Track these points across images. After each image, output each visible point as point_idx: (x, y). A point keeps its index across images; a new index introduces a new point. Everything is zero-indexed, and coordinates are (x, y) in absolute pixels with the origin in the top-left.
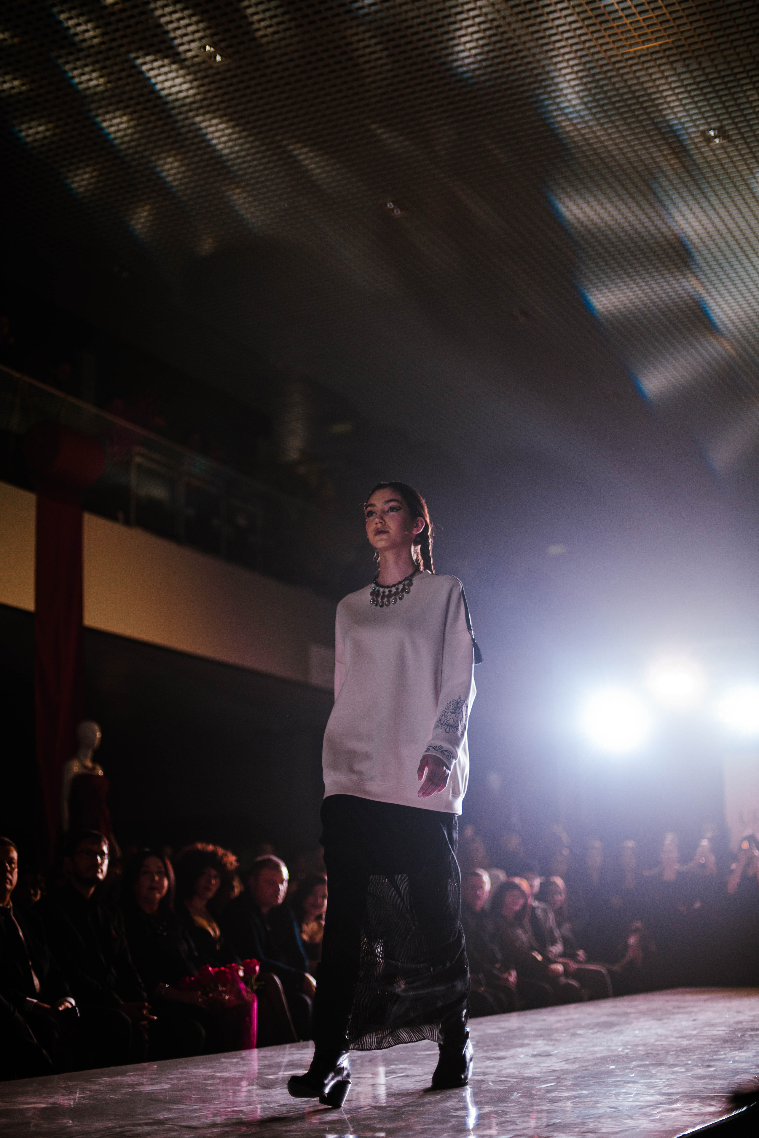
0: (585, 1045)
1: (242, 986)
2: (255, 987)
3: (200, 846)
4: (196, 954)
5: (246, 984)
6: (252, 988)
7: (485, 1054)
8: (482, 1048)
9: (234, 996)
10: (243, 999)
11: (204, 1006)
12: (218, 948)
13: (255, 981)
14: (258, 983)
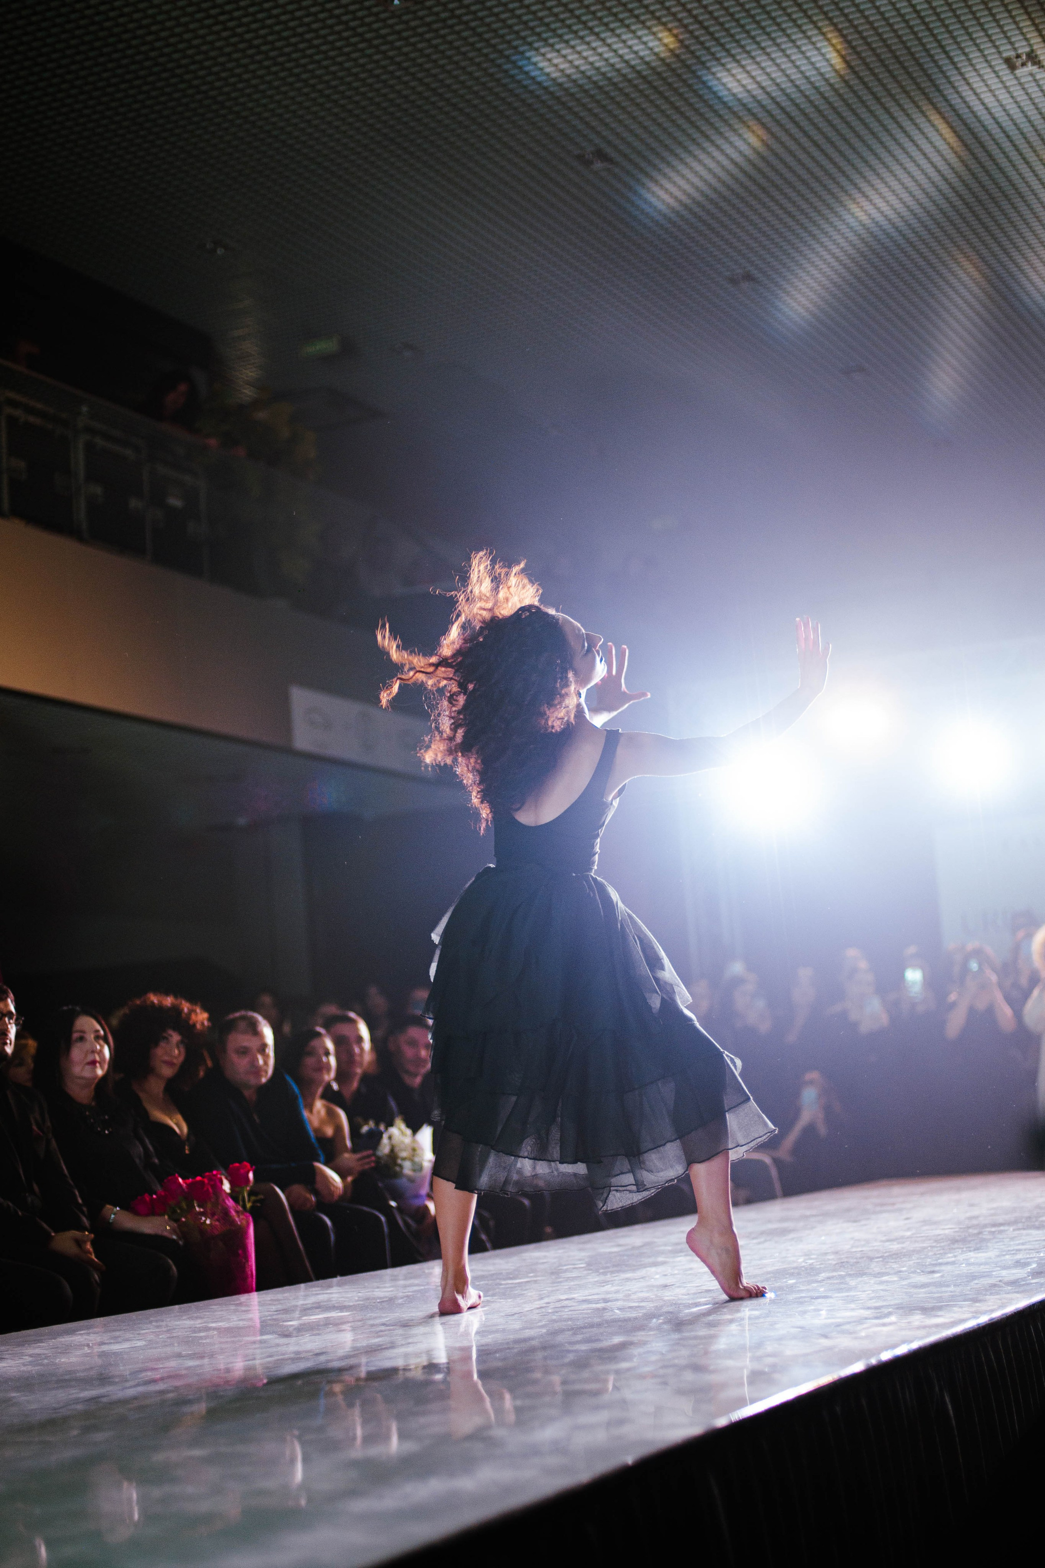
1: (230, 1203)
2: (249, 1205)
3: (154, 999)
4: (156, 1161)
5: (235, 1200)
6: (244, 1206)
7: (602, 1278)
8: (597, 1271)
9: (218, 1220)
10: (233, 1222)
11: (174, 1237)
12: (187, 1152)
13: (250, 1194)
14: (253, 1198)
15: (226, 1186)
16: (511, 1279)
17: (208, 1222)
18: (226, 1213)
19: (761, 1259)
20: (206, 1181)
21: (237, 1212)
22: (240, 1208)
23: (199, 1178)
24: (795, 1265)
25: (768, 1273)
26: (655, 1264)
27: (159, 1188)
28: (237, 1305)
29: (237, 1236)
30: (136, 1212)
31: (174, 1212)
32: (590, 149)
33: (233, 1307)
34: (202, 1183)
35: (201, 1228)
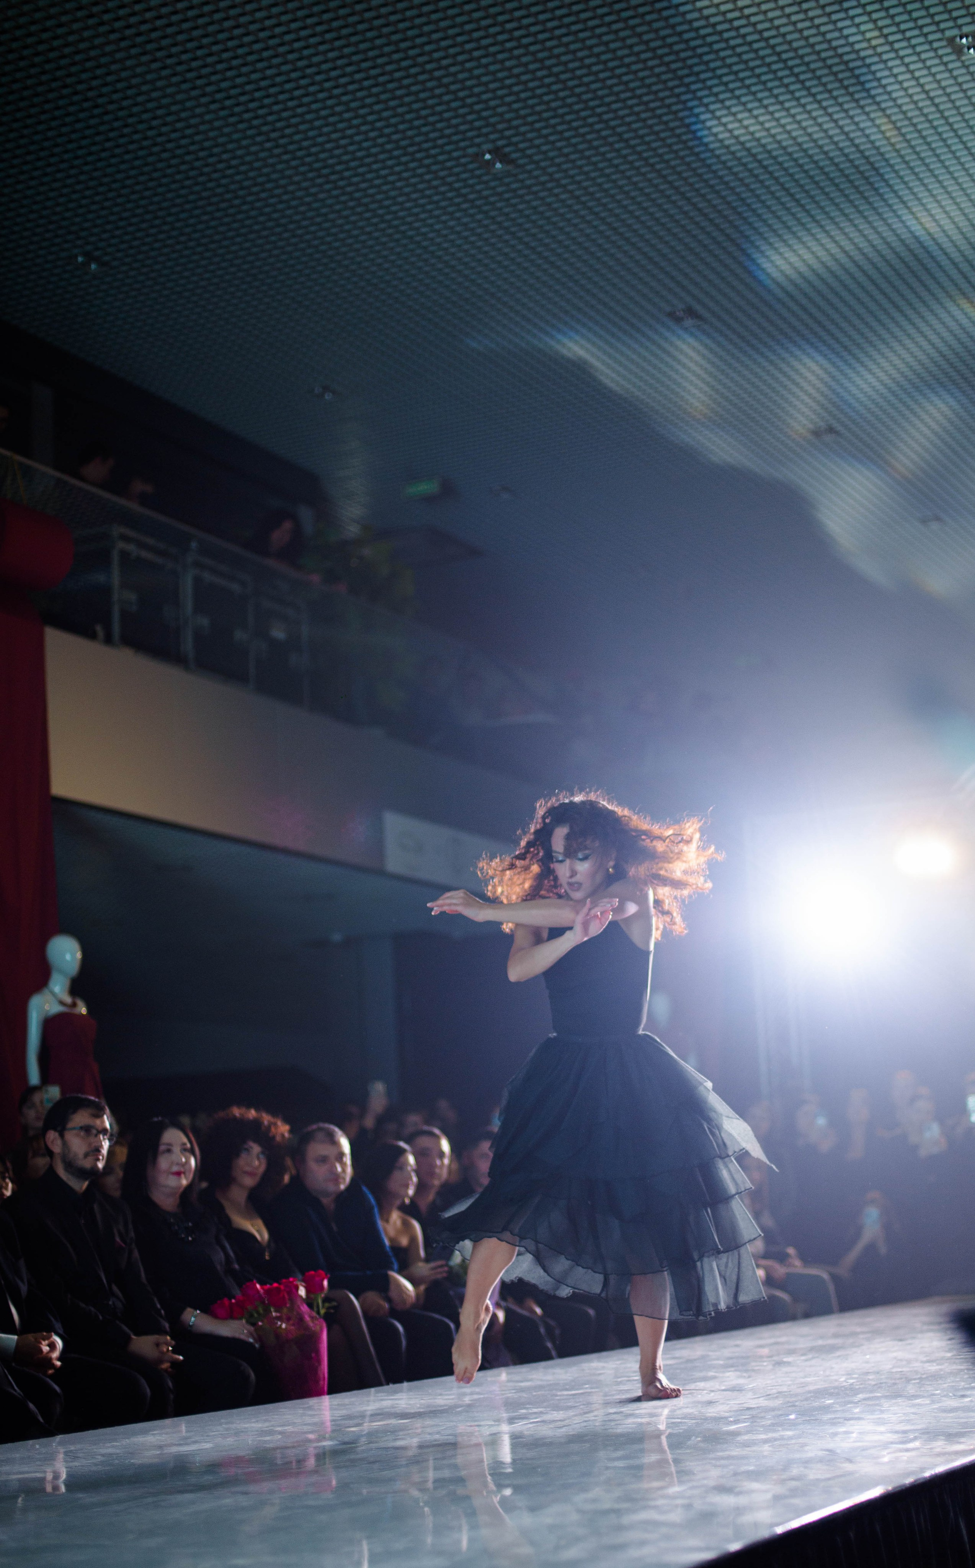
1: (305, 1308)
2: (322, 1311)
4: (237, 1266)
5: (310, 1306)
6: (318, 1312)
9: (293, 1325)
10: (307, 1328)
11: (251, 1340)
12: (267, 1258)
13: (323, 1302)
14: (327, 1305)
15: (302, 1292)
16: (567, 1390)
17: (284, 1326)
18: (301, 1319)
19: (805, 1377)
20: (282, 1287)
21: (312, 1318)
22: (314, 1314)
23: (275, 1285)
24: (836, 1384)
25: (810, 1392)
26: (705, 1379)
27: (237, 1292)
28: (304, 1409)
29: (309, 1341)
30: (215, 1315)
31: (252, 1316)
32: (681, 306)
33: (301, 1411)
35: (277, 1333)
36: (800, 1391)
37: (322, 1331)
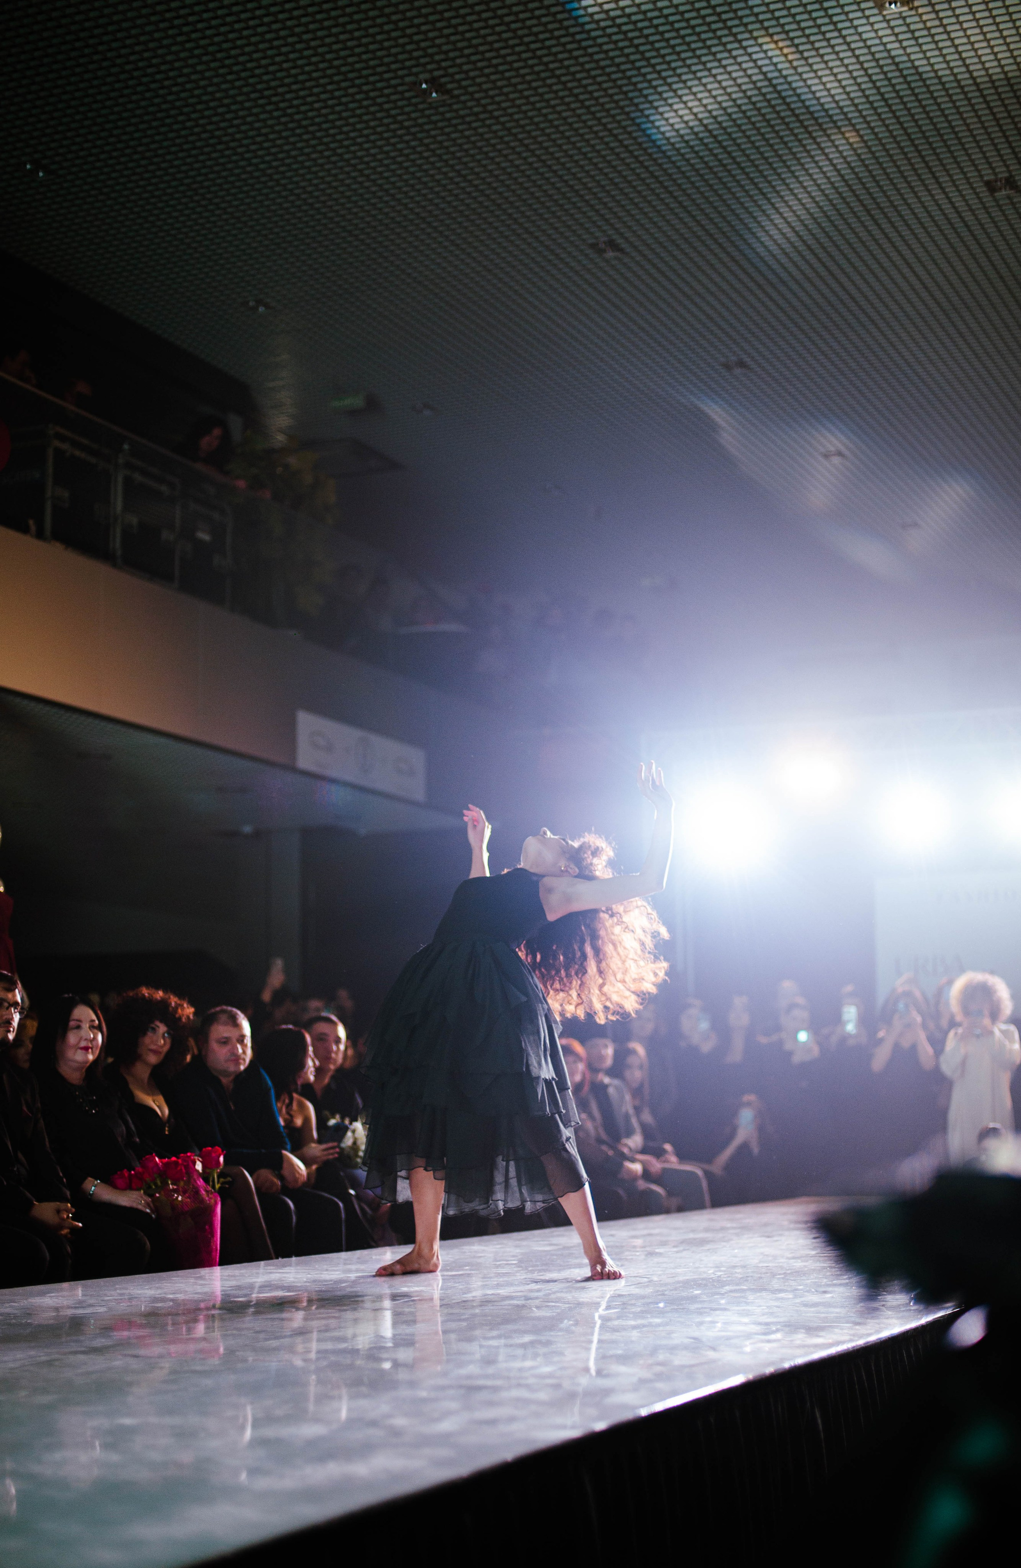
0: (665, 1265)
1: (200, 1182)
2: (217, 1186)
3: (145, 992)
4: (137, 1140)
5: (206, 1180)
7: (530, 1276)
8: (526, 1268)
9: (189, 1197)
10: (202, 1201)
11: (148, 1211)
12: (167, 1133)
13: (219, 1177)
14: (222, 1180)
15: (199, 1166)
17: (180, 1198)
18: (197, 1192)
19: (676, 1268)
20: (180, 1161)
21: (207, 1192)
23: (174, 1159)
24: (704, 1276)
25: (679, 1282)
27: (137, 1165)
28: (197, 1278)
29: (205, 1214)
30: (114, 1186)
31: (150, 1187)
32: (603, 239)
33: (192, 1280)
34: (176, 1163)
35: (173, 1204)
36: (670, 1280)
37: (216, 1204)
